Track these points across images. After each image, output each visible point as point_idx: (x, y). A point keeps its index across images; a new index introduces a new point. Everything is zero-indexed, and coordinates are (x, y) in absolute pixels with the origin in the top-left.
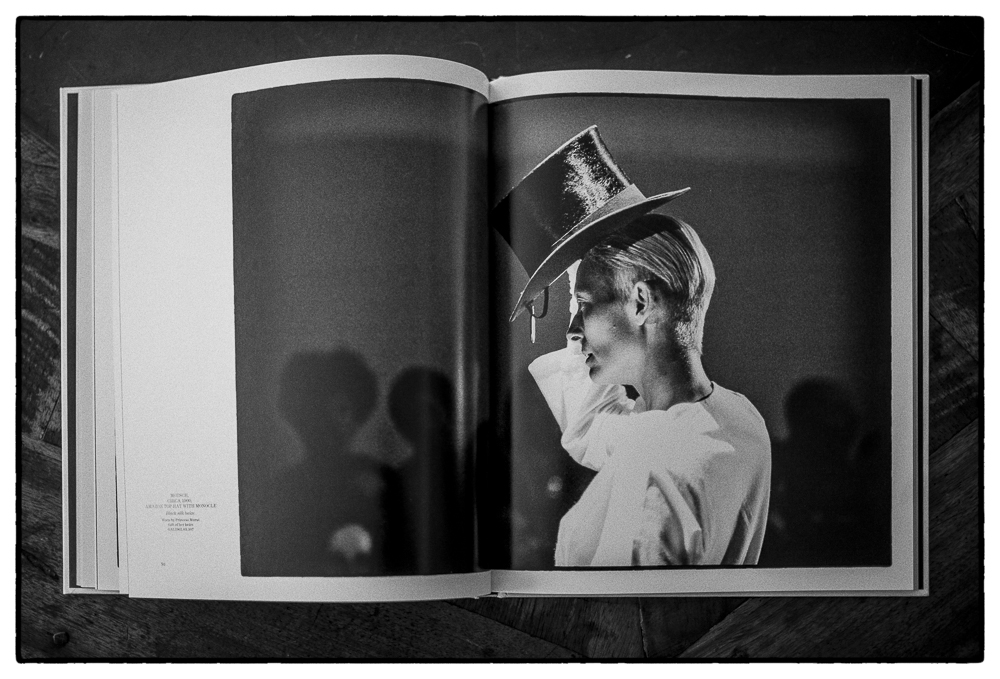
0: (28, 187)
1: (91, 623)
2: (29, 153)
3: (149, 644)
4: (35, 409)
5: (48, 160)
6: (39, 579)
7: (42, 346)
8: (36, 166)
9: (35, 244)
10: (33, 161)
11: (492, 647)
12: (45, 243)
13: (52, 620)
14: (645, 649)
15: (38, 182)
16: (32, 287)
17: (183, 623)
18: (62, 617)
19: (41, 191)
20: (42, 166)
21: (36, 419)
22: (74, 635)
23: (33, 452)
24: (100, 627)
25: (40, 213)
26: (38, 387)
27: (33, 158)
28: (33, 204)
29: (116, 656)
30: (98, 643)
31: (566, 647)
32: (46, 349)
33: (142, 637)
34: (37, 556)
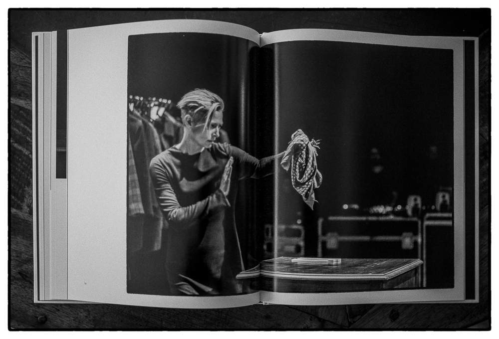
0: (16, 78)
1: (59, 310)
2: (15, 59)
3: (90, 320)
4: (24, 197)
5: (26, 63)
6: (30, 288)
7: (26, 163)
8: (20, 66)
9: (21, 108)
10: (18, 64)
11: (270, 314)
12: (26, 107)
13: (37, 310)
14: (347, 311)
15: (21, 75)
16: (20, 131)
17: (108, 309)
18: (42, 308)
19: (23, 80)
20: (23, 66)
21: (24, 202)
22: (50, 317)
23: (24, 220)
24: (64, 313)
25: (23, 92)
26: (25, 185)
27: (18, 62)
28: (18, 87)
29: (72, 327)
30: (62, 321)
31: (307, 313)
32: (28, 165)
33: (86, 316)
34: (28, 275)
